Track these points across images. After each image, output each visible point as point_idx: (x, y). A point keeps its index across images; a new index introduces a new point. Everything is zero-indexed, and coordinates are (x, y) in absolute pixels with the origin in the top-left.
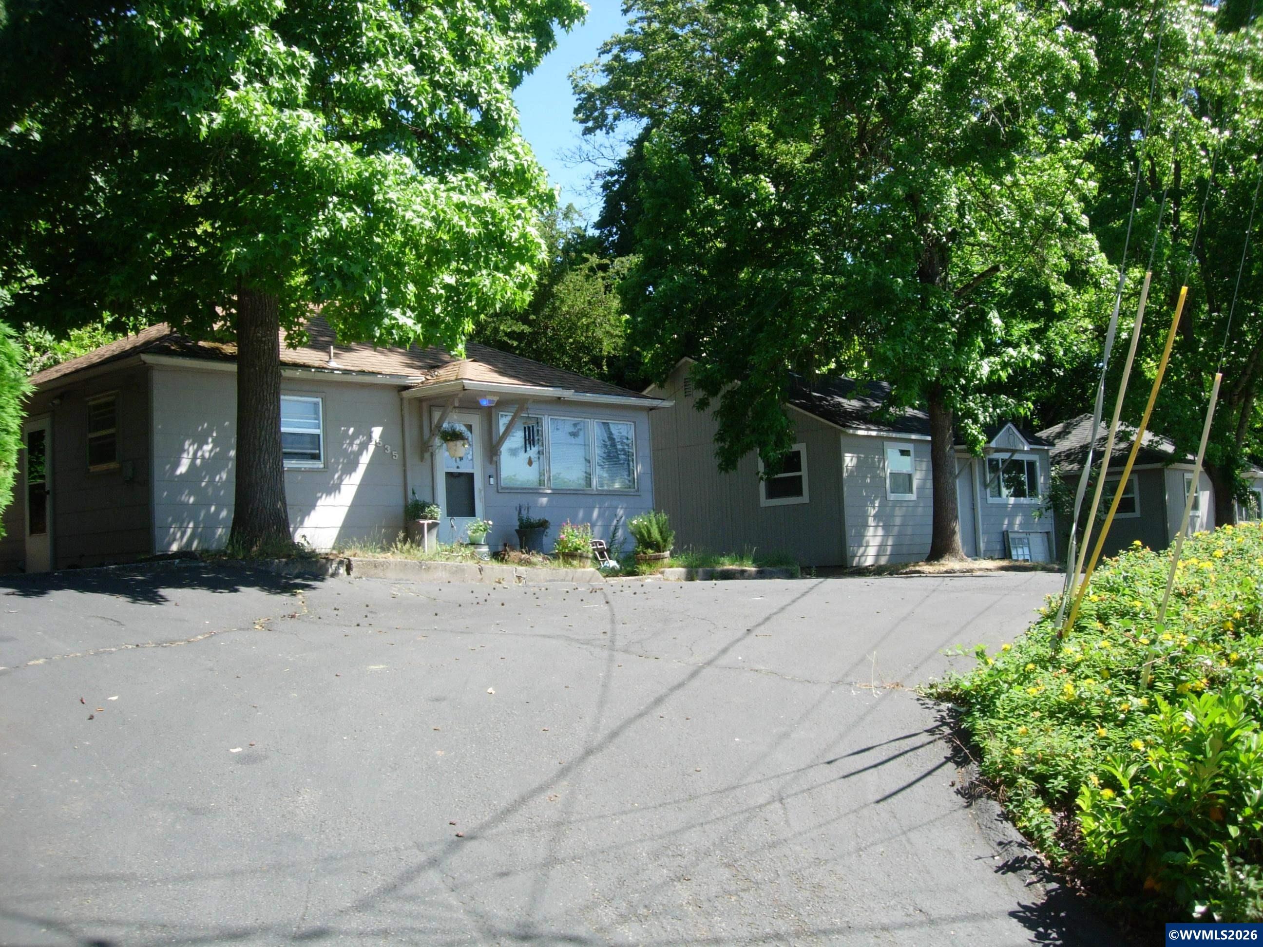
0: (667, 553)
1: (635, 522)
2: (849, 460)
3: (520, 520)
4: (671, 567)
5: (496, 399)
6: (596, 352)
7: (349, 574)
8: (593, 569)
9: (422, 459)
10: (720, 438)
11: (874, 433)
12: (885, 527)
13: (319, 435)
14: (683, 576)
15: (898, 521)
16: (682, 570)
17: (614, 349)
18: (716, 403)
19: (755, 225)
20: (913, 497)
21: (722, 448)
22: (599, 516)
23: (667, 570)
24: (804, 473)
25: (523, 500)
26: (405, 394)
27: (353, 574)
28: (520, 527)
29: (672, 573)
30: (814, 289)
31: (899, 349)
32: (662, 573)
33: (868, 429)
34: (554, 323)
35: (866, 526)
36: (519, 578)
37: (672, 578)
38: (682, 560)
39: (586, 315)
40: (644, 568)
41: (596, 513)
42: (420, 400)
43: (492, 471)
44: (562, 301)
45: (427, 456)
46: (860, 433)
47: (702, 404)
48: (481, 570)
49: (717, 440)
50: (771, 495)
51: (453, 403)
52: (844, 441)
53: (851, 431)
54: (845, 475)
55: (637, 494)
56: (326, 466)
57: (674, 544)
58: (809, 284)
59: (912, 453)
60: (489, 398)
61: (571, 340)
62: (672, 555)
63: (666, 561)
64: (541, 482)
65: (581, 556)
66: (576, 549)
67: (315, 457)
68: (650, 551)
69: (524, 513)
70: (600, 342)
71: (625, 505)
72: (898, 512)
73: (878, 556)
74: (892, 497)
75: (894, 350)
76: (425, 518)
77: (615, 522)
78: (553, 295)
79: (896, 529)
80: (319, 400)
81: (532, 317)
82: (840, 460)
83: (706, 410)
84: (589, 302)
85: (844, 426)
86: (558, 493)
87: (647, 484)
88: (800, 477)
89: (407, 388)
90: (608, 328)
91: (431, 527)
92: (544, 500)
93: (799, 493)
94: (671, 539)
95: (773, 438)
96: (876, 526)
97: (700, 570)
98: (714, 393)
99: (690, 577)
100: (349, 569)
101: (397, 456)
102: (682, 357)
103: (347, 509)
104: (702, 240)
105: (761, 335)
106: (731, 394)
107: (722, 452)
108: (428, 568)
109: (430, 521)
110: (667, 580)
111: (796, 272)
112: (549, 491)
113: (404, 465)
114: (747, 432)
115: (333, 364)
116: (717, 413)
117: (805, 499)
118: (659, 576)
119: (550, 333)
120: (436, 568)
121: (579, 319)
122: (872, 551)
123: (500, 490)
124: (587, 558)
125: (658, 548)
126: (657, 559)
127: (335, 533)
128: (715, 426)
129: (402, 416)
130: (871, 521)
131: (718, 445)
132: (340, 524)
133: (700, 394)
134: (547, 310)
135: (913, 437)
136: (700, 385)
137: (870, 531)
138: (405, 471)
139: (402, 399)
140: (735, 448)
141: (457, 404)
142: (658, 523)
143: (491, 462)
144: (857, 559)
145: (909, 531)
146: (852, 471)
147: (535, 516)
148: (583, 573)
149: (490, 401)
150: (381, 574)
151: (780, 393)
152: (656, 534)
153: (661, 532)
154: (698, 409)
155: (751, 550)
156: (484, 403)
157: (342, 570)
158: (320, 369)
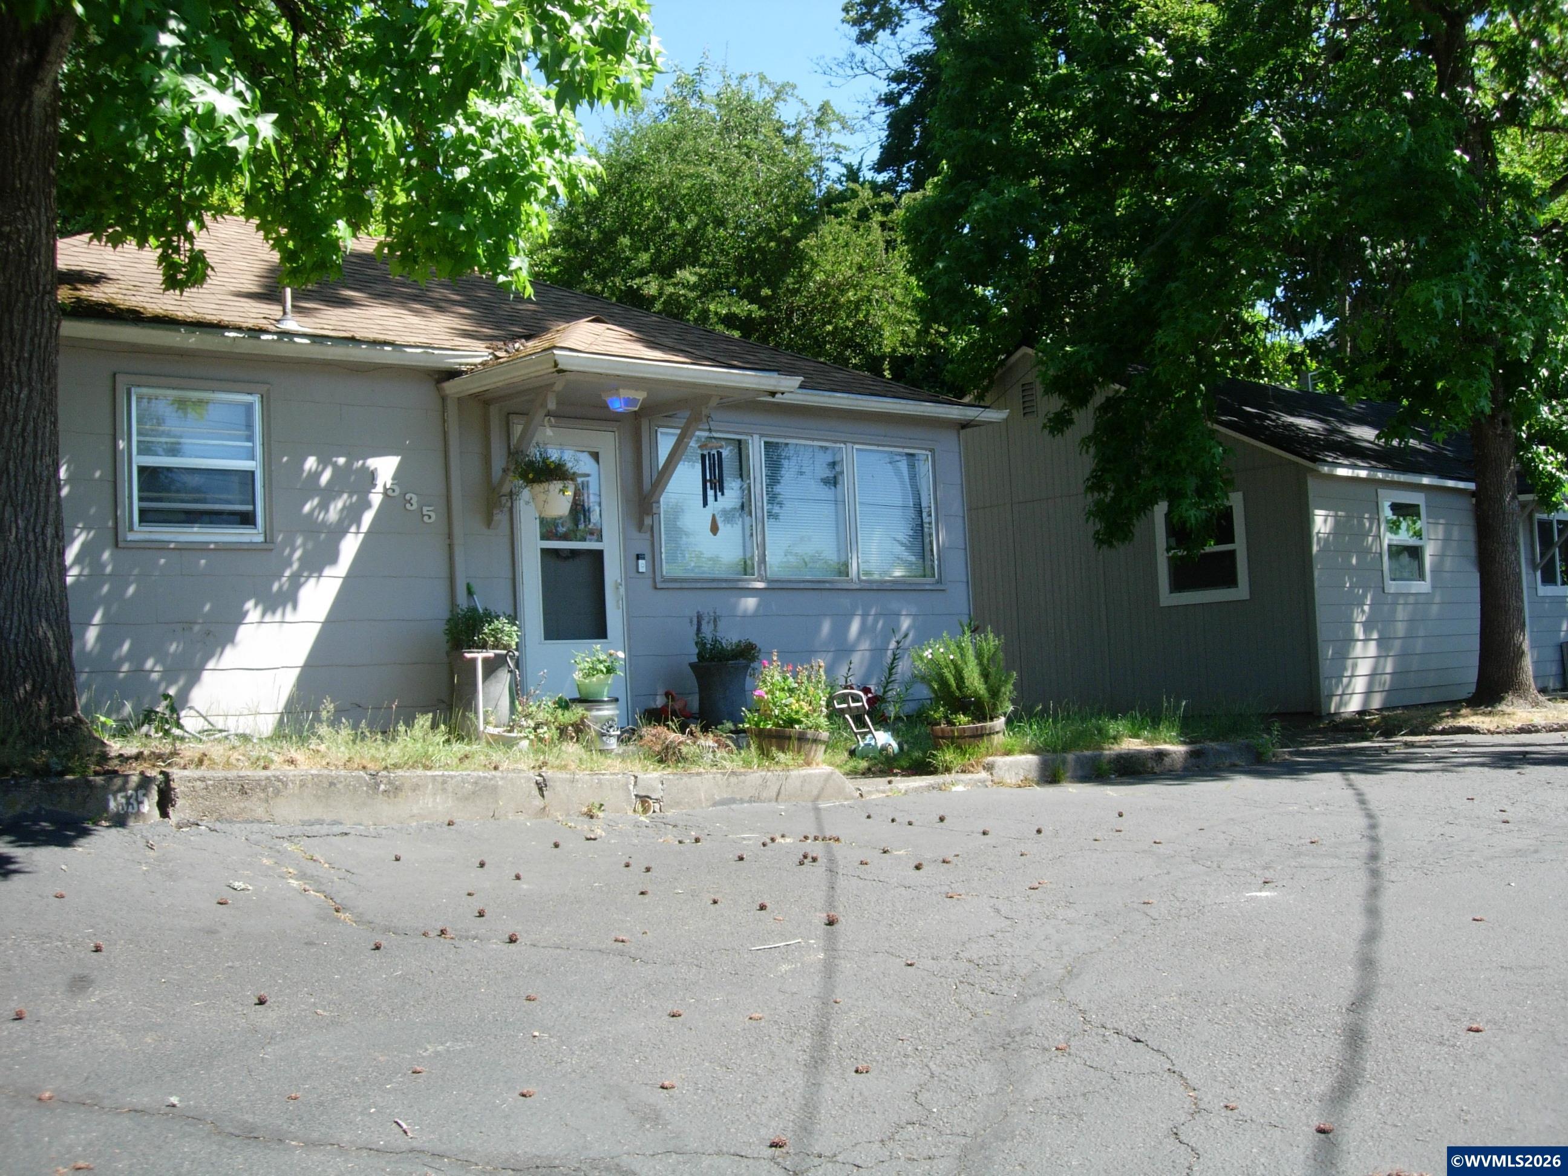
0: (1000, 722)
1: (928, 654)
2: (1322, 522)
3: (701, 644)
4: (1008, 753)
5: (641, 396)
6: (873, 349)
7: (164, 814)
8: (827, 769)
9: (489, 522)
10: (1096, 483)
11: (1363, 474)
12: (1380, 642)
13: (253, 473)
14: (1034, 774)
15: (1400, 629)
16: (1031, 760)
17: (903, 344)
18: (1084, 421)
19: (1148, 99)
20: (1422, 587)
21: (1098, 503)
22: (863, 631)
23: (1000, 760)
24: (1240, 545)
25: (705, 603)
26: (451, 387)
27: (175, 815)
28: (700, 655)
29: (1010, 767)
30: (1272, 193)
31: (1457, 294)
32: (989, 768)
33: (1354, 466)
34: (799, 301)
35: (1352, 640)
36: (644, 799)
37: (1011, 778)
38: (1031, 734)
39: (856, 287)
40: (949, 756)
41: (855, 627)
42: (484, 401)
43: (643, 547)
44: (815, 264)
45: (501, 518)
46: (1341, 472)
47: (1059, 423)
48: (541, 787)
49: (1090, 489)
50: (1179, 583)
51: (543, 405)
52: (1312, 484)
53: (1326, 469)
54: (1315, 548)
55: (939, 587)
56: (269, 539)
57: (1014, 702)
58: (1265, 180)
59: (1423, 511)
60: (625, 393)
61: (829, 328)
62: (1009, 722)
63: (998, 739)
64: (746, 568)
65: (802, 738)
66: (791, 722)
67: (247, 519)
68: (963, 718)
69: (707, 631)
70: (878, 330)
71: (914, 610)
72: (1401, 613)
73: (1368, 693)
74: (1392, 587)
75: (1447, 298)
76: (484, 646)
77: (893, 645)
78: (802, 257)
79: (1397, 643)
80: (255, 399)
81: (766, 292)
82: (1306, 522)
83: (1069, 432)
84: (860, 268)
85: (1314, 460)
86: (777, 587)
87: (957, 568)
88: (1232, 554)
89: (453, 374)
90: (892, 309)
91: (492, 667)
92: (750, 603)
93: (1231, 581)
94: (1008, 690)
95: (1191, 483)
96: (1366, 640)
97: (1070, 757)
98: (1082, 401)
99: (1050, 776)
100: (165, 803)
101: (432, 515)
102: (1017, 348)
103: (317, 627)
104: (1053, 136)
105: (1172, 286)
106: (1111, 404)
107: (1100, 511)
108: (395, 789)
109: (491, 654)
110: (1000, 783)
111: (1234, 163)
112: (760, 585)
113: (450, 536)
114: (1145, 471)
115: (291, 324)
116: (1086, 442)
117: (1241, 591)
118: (984, 775)
119: (796, 321)
120: (415, 788)
121: (843, 292)
122: (1360, 685)
123: (659, 584)
124: (816, 741)
125: (980, 711)
126: (979, 735)
127: (287, 681)
128: (1086, 463)
129: (445, 434)
130: (1359, 632)
131: (1090, 499)
132: (301, 659)
133: (1055, 404)
134: (790, 280)
135: (1426, 480)
136: (1055, 386)
137: (1358, 649)
138: (450, 546)
139: (444, 399)
140: (1126, 502)
141: (552, 405)
142: (979, 655)
143: (640, 526)
144: (1335, 700)
145: (1419, 646)
146: (1326, 540)
147: (731, 636)
148: (804, 780)
149: (628, 402)
150: (260, 812)
151: (1205, 397)
152: (975, 681)
153: (985, 675)
154: (1052, 432)
155: (1177, 707)
156: (617, 405)
157: (149, 806)
158: (256, 332)
